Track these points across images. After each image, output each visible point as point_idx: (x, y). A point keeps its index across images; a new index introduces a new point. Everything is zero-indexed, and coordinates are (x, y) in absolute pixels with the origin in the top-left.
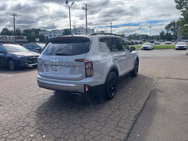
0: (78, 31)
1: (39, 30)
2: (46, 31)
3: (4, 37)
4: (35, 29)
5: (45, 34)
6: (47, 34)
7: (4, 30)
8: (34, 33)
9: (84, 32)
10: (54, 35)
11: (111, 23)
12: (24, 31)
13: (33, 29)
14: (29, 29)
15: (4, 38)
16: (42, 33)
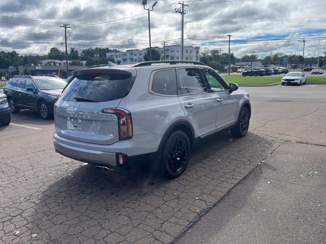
0: (171, 52)
1: (107, 50)
2: (119, 51)
3: (51, 62)
4: (100, 49)
5: (117, 57)
6: (120, 57)
7: (54, 50)
8: (98, 55)
10: (131, 59)
11: (230, 36)
12: (84, 52)
13: (97, 48)
14: (91, 49)
15: (52, 64)
16: (112, 56)
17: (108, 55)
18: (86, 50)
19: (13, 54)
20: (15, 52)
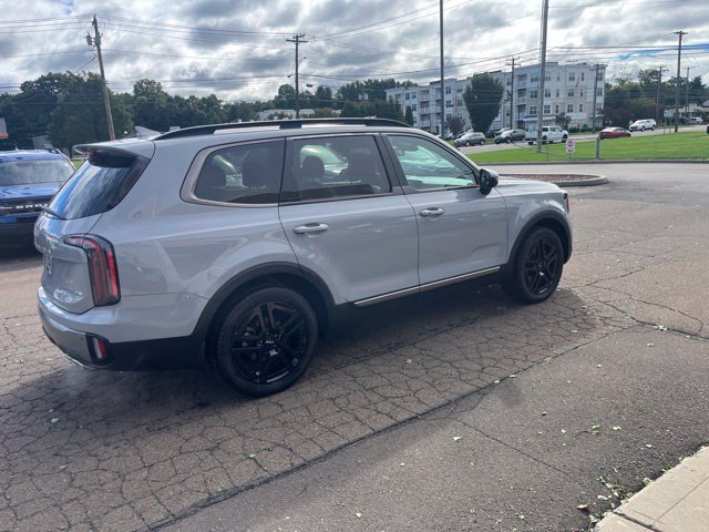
1: (391, 84)
2: (416, 85)
3: (275, 114)
4: (376, 81)
5: (407, 98)
6: (414, 97)
7: (284, 90)
8: (366, 97)
9: (558, 79)
10: (438, 101)
11: (681, 34)
12: (343, 90)
13: (370, 81)
14: (357, 83)
16: (398, 96)
17: (390, 93)
18: (348, 86)
19: (211, 102)
20: (213, 96)
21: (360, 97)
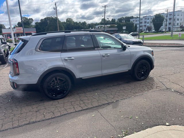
1: (132, 17)
4: (128, 17)
5: (136, 21)
6: (138, 21)
8: (124, 21)
9: (182, 15)
10: (145, 22)
12: (119, 19)
13: (126, 17)
14: (123, 17)
15: (100, 27)
16: (134, 21)
17: (131, 20)
18: (120, 18)
19: (84, 23)
20: (85, 22)
21: (122, 21)
